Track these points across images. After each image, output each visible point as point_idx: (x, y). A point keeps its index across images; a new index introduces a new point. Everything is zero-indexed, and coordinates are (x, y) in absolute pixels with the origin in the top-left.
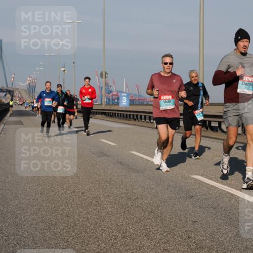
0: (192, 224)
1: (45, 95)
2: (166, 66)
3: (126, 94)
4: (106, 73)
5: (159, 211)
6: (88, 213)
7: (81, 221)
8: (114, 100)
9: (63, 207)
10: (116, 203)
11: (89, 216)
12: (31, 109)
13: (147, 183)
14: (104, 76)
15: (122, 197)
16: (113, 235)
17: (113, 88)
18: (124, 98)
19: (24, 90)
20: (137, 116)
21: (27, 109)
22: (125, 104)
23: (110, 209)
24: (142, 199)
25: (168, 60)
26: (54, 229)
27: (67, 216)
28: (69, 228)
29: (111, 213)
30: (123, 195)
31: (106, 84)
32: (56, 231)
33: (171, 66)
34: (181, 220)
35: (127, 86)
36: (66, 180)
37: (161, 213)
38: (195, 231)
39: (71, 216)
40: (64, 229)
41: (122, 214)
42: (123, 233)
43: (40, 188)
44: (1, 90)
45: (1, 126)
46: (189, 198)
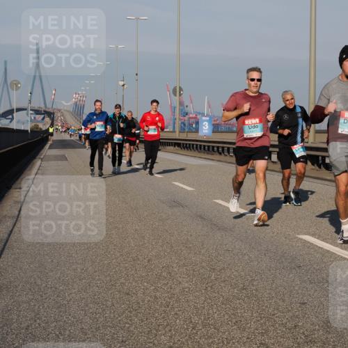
0: (300, 307)
1: (95, 117)
2: (253, 83)
3: (208, 118)
4: (181, 89)
5: (254, 288)
6: (156, 290)
7: (146, 302)
8: (191, 125)
9: (122, 280)
10: (194, 276)
11: (158, 294)
12: (78, 138)
13: (237, 247)
14: (178, 93)
15: (203, 267)
16: (191, 322)
17: (190, 109)
18: (204, 123)
19: (68, 111)
20: (223, 148)
21: (72, 138)
22: (206, 131)
23: (186, 285)
24: (231, 269)
25: (255, 75)
26: (111, 312)
27: (128, 294)
28: (131, 312)
29: (187, 290)
30: (204, 264)
31: (181, 104)
32: (112, 315)
33: (259, 83)
34: (284, 301)
35: (209, 106)
36: (126, 241)
37: (256, 290)
38: (304, 317)
39: (134, 293)
40: (124, 312)
41: (203, 291)
42: (205, 319)
43: (91, 253)
44: (37, 112)
45: (38, 163)
46: (294, 268)
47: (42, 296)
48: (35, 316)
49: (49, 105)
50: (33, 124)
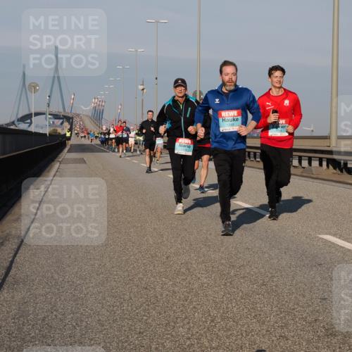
0: (320, 302)
4: (200, 93)
5: (274, 284)
6: (174, 284)
7: (164, 296)
9: (140, 275)
10: (213, 272)
11: (176, 289)
13: (257, 245)
14: (198, 97)
15: (222, 264)
16: (210, 315)
19: (87, 116)
21: (93, 143)
23: (205, 280)
24: (251, 267)
26: (128, 306)
27: (146, 288)
28: (148, 305)
29: (206, 285)
30: (223, 261)
32: (130, 308)
34: (304, 296)
36: (145, 239)
37: (276, 286)
38: (324, 311)
39: (152, 288)
40: (142, 305)
41: (222, 287)
42: (223, 313)
43: (109, 249)
44: (56, 116)
45: (56, 165)
46: (315, 266)
47: (58, 290)
48: (52, 308)
49: (68, 110)
50: (52, 129)
